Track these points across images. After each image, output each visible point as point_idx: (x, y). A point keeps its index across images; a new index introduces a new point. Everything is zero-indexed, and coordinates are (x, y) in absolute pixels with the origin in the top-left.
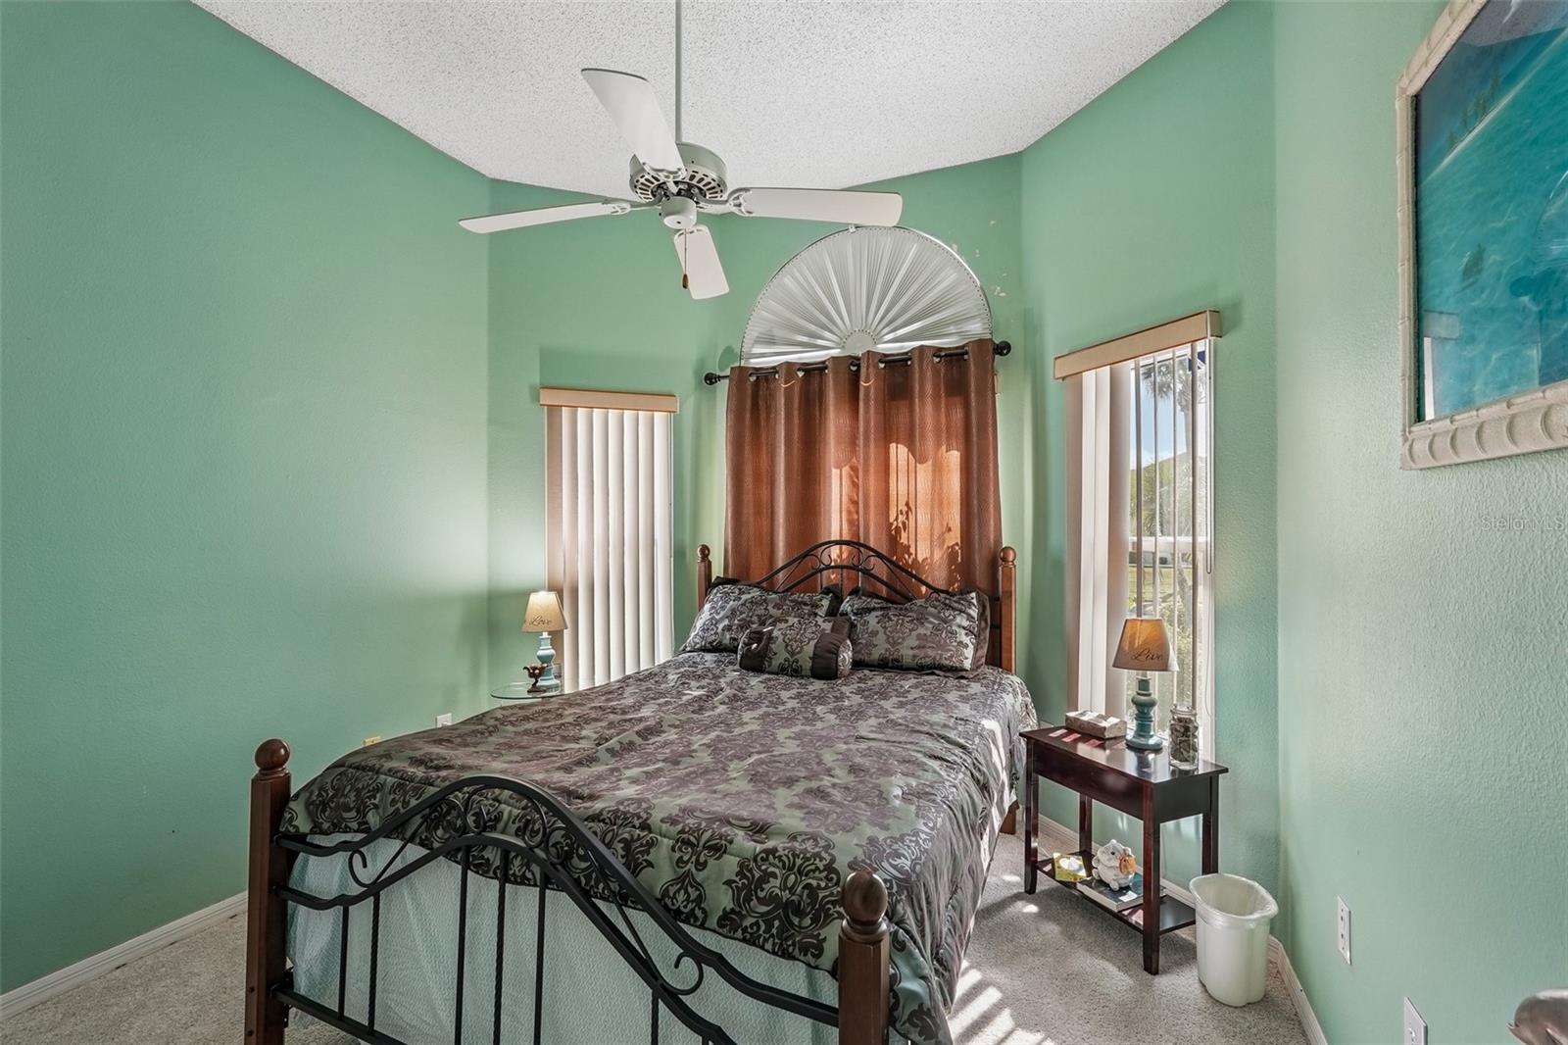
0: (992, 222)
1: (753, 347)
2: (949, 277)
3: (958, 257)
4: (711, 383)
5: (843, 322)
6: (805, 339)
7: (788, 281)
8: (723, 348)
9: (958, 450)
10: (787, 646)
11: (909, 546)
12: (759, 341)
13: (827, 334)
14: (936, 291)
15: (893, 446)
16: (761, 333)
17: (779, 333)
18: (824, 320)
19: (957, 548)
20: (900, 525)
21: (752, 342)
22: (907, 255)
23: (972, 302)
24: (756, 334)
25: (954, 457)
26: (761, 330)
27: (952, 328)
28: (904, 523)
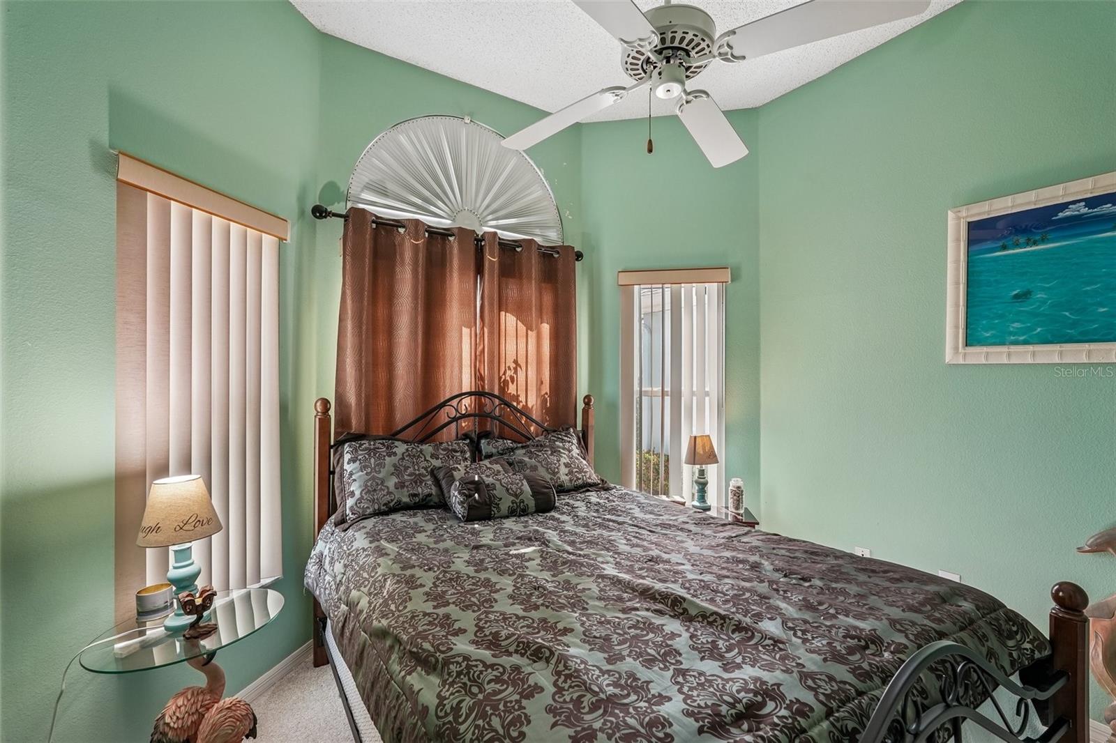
0: (565, 164)
1: (362, 191)
2: (536, 193)
3: (543, 179)
4: (321, 217)
5: (455, 198)
6: (419, 202)
7: (403, 139)
8: (325, 182)
9: (548, 323)
10: (507, 490)
11: (518, 396)
12: (369, 187)
13: (440, 204)
14: (525, 200)
15: (503, 313)
16: (371, 180)
17: (391, 186)
18: (438, 190)
19: (547, 396)
20: (508, 378)
21: (362, 186)
22: (507, 165)
23: (550, 216)
24: (367, 180)
25: (546, 328)
26: (372, 177)
27: (538, 230)
28: (512, 378)
